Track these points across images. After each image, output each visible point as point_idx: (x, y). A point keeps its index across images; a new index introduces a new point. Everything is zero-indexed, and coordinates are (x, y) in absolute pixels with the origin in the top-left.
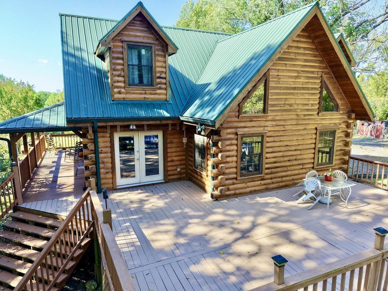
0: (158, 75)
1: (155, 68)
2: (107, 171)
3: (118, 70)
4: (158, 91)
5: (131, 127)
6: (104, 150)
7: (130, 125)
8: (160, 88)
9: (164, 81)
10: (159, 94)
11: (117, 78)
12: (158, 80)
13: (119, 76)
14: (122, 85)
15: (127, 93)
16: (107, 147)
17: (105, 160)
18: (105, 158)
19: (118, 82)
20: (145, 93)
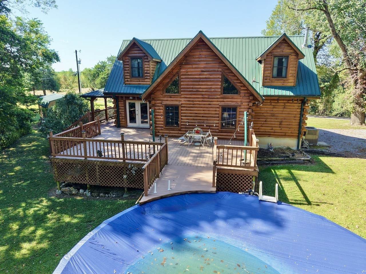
0: (146, 72)
1: (144, 69)
2: (123, 118)
3: (127, 70)
4: (146, 80)
5: (130, 98)
6: (121, 108)
7: (130, 97)
8: (147, 79)
9: (148, 75)
10: (147, 82)
11: (126, 74)
12: (146, 74)
13: (127, 73)
14: (128, 77)
15: (131, 81)
16: (122, 107)
17: (122, 113)
18: (122, 111)
19: (127, 76)
20: (139, 81)
